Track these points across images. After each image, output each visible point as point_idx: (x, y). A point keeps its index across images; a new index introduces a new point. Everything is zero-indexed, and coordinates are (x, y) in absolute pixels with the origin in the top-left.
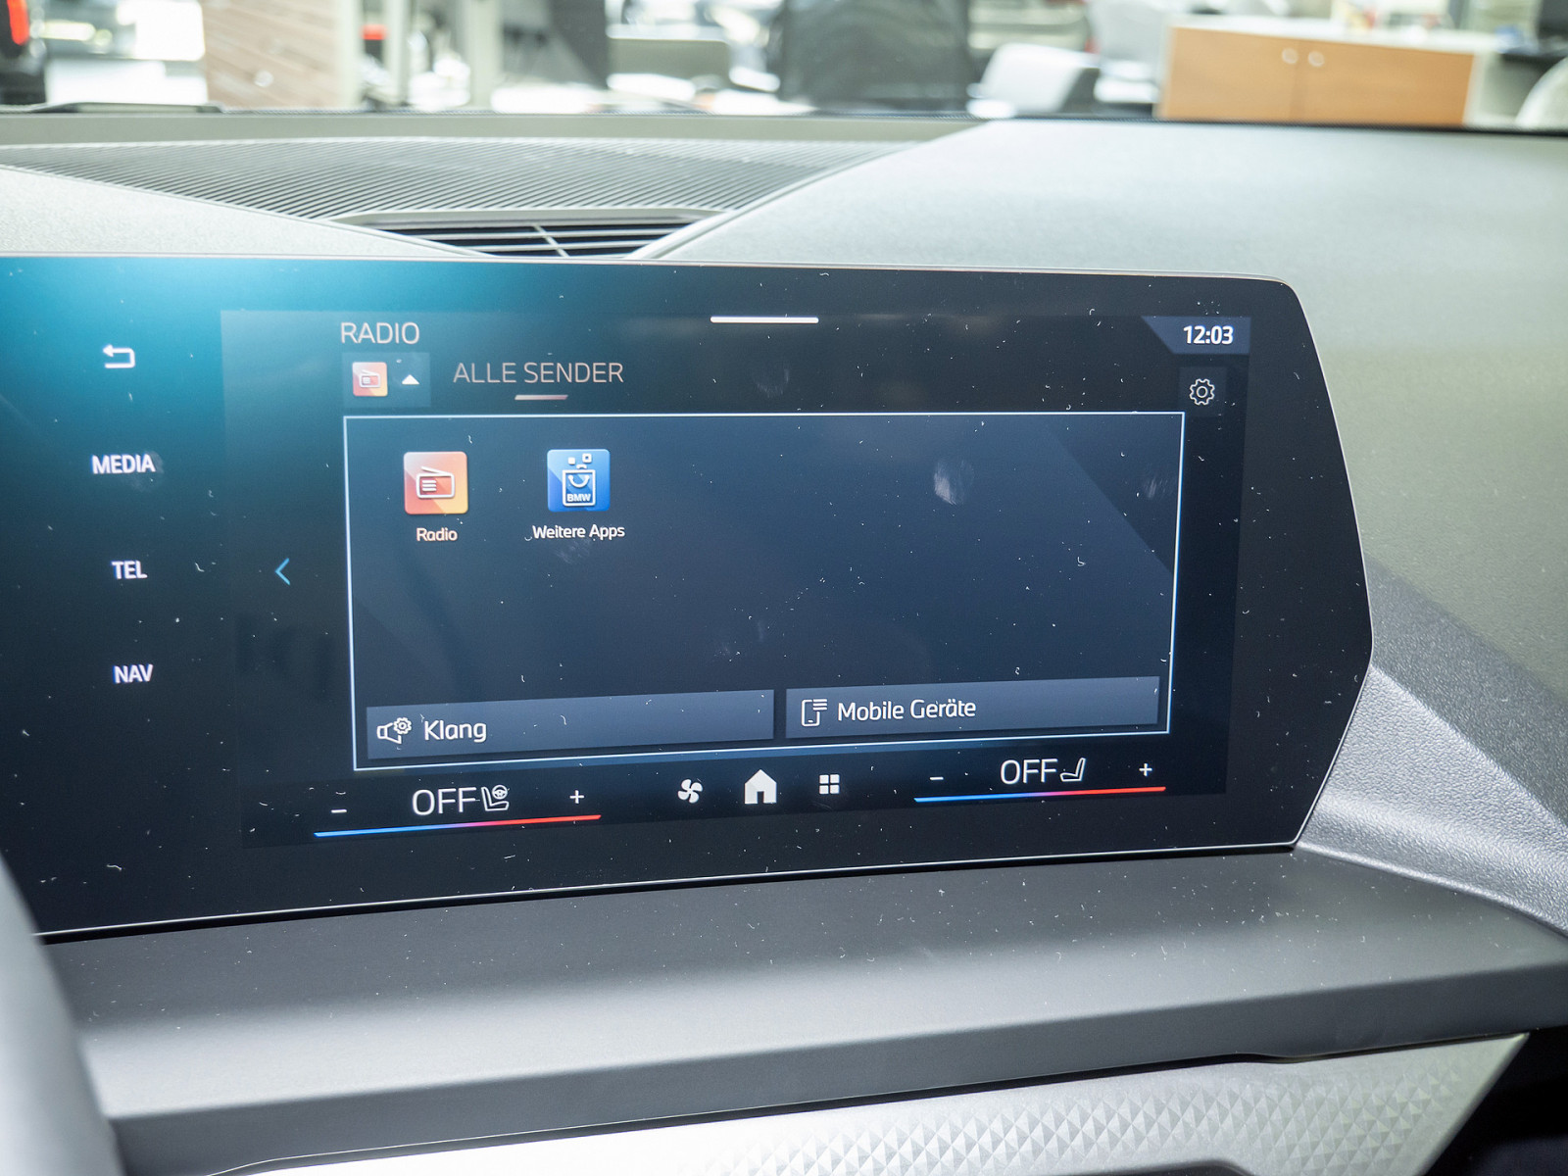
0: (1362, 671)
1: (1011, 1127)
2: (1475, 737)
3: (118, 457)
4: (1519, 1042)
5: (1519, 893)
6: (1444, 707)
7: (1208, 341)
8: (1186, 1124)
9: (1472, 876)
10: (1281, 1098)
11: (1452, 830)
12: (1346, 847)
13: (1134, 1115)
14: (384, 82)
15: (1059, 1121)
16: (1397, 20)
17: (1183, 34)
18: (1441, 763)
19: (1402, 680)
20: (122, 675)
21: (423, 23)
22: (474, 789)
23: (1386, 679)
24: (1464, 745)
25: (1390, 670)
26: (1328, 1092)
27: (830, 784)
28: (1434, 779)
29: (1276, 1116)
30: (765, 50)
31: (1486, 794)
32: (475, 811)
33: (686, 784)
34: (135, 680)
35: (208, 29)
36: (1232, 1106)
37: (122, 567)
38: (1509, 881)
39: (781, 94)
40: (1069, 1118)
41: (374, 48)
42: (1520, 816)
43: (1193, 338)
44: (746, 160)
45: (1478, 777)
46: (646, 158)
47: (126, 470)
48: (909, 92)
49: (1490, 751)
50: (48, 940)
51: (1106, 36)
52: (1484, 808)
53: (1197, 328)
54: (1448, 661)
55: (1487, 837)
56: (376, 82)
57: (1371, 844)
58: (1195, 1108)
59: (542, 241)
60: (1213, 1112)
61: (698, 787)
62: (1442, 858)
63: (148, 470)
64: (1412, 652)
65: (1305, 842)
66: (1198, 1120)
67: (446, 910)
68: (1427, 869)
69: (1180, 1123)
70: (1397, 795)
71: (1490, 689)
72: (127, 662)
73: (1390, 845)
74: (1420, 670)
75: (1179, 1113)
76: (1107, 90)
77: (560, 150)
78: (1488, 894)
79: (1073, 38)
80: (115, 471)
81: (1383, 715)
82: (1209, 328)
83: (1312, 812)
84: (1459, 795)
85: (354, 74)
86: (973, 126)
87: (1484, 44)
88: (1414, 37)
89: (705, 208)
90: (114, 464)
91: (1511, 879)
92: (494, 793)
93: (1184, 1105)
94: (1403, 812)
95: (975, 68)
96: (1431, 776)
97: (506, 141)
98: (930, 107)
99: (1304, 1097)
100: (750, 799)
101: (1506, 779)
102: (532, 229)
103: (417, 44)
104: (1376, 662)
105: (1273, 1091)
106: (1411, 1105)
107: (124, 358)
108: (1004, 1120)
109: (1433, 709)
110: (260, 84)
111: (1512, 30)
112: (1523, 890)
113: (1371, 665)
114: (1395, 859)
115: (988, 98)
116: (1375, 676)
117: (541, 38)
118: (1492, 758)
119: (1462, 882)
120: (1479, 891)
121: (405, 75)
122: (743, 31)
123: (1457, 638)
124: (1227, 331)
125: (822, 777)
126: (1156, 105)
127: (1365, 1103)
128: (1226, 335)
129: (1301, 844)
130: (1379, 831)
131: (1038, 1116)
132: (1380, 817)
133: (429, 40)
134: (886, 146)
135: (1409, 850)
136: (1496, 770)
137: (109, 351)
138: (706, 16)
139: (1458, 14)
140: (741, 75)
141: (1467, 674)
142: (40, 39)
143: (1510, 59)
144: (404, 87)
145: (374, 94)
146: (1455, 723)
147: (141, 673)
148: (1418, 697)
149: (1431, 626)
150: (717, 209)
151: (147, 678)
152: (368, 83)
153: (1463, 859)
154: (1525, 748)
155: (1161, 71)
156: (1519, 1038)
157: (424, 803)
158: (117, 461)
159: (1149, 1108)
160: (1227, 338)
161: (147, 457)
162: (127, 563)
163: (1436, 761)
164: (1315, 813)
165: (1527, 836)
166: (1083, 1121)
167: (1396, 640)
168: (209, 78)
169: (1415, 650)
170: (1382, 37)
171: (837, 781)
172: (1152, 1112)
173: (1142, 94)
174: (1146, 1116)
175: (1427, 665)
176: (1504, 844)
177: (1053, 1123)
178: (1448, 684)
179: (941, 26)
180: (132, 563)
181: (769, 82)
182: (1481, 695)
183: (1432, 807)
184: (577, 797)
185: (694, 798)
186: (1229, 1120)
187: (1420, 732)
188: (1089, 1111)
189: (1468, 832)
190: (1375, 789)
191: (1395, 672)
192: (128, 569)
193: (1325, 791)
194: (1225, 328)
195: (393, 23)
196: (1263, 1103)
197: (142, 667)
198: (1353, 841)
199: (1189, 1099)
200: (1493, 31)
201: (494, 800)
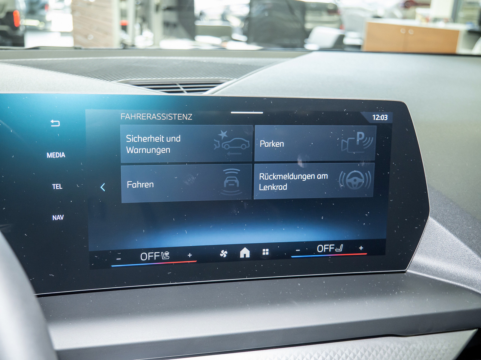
0: (427, 219)
1: (320, 356)
2: (461, 239)
3: (55, 153)
4: (474, 332)
5: (475, 286)
6: (451, 229)
7: (380, 119)
8: (373, 355)
9: (460, 281)
10: (402, 347)
11: (454, 267)
12: (422, 272)
13: (357, 352)
14: (127, 38)
15: (334, 354)
16: (436, 20)
17: (370, 24)
18: (451, 246)
19: (439, 221)
20: (54, 218)
21: (139, 20)
22: (159, 252)
23: (434, 221)
24: (458, 241)
25: (435, 218)
26: (416, 346)
27: (266, 252)
28: (449, 251)
29: (401, 353)
30: (243, 29)
31: (464, 256)
32: (159, 259)
33: (222, 251)
34: (59, 219)
35: (74, 22)
36: (387, 350)
37: (55, 186)
38: (471, 282)
39: (248, 42)
40: (338, 353)
41: (124, 28)
42: (475, 262)
43: (376, 118)
44: (240, 64)
45: (462, 251)
46: (210, 63)
47: (57, 157)
48: (287, 41)
49: (465, 243)
50: (38, 296)
51: (347, 24)
52: (464, 260)
53: (377, 115)
54: (453, 216)
55: (465, 269)
56: (125, 38)
57: (429, 271)
58: (376, 350)
59: (179, 88)
60: (382, 352)
61: (226, 252)
62: (451, 275)
63: (63, 157)
64: (442, 213)
65: (409, 270)
66: (377, 354)
67: (150, 289)
68: (446, 278)
69: (372, 355)
70: (437, 256)
71: (465, 224)
72: (56, 214)
73: (435, 271)
74: (444, 218)
75: (371, 352)
76: (347, 41)
77: (184, 61)
78: (465, 286)
79: (336, 25)
80: (53, 157)
81: (433, 232)
82: (380, 116)
83: (411, 261)
84: (456, 256)
85: (118, 35)
86: (308, 53)
87: (462, 27)
88: (441, 25)
89: (228, 78)
90: (53, 155)
91: (472, 282)
92: (165, 254)
93: (373, 350)
94: (439, 261)
95: (307, 34)
96: (448, 250)
97: (167, 58)
98: (293, 47)
99: (409, 347)
100: (242, 256)
101: (470, 251)
102: (176, 85)
103: (137, 27)
104: (431, 216)
105: (400, 346)
106: (441, 350)
107: (57, 124)
108: (318, 354)
109: (448, 230)
110: (90, 39)
111: (471, 23)
112: (476, 285)
113: (429, 217)
114: (437, 275)
115: (310, 43)
116: (431, 220)
117: (175, 25)
118: (466, 245)
119: (457, 282)
120: (462, 285)
121: (134, 36)
122: (236, 23)
123: (455, 209)
124: (386, 116)
125: (263, 250)
126: (362, 45)
127: (428, 349)
128: (385, 117)
129: (408, 271)
130: (432, 267)
131: (328, 353)
132: (432, 262)
133: (141, 25)
134: (282, 60)
135: (441, 273)
136: (468, 249)
137: (52, 121)
138: (224, 18)
139: (454, 18)
140: (236, 36)
141: (458, 219)
142: (24, 25)
143: (471, 32)
144: (133, 40)
145: (124, 42)
146: (455, 234)
147: (60, 217)
148: (443, 226)
149: (447, 205)
150: (231, 79)
151: (62, 219)
152: (122, 39)
153: (457, 275)
154: (476, 242)
155: (364, 35)
156: (475, 330)
157: (144, 257)
158: (54, 154)
159: (362, 350)
160: (386, 119)
161: (63, 153)
162: (57, 185)
163: (449, 246)
164: (412, 261)
165: (477, 269)
166: (342, 354)
167: (437, 209)
168: (74, 37)
169: (443, 212)
170: (431, 25)
171: (268, 251)
172: (363, 352)
173: (358, 42)
174: (361, 353)
175: (446, 217)
176: (470, 271)
177: (333, 355)
178: (453, 222)
179: (297, 21)
180: (58, 184)
181: (244, 38)
182: (463, 226)
183: (448, 260)
184: (190, 255)
185: (225, 256)
186: (386, 355)
187: (444, 237)
188: (344, 351)
189: (459, 267)
190: (430, 254)
191: (436, 219)
192: (57, 186)
193: (415, 255)
194: (385, 115)
195: (130, 21)
196: (397, 350)
197: (61, 215)
198: (424, 270)
199: (374, 348)
200: (465, 23)
201: (165, 256)
